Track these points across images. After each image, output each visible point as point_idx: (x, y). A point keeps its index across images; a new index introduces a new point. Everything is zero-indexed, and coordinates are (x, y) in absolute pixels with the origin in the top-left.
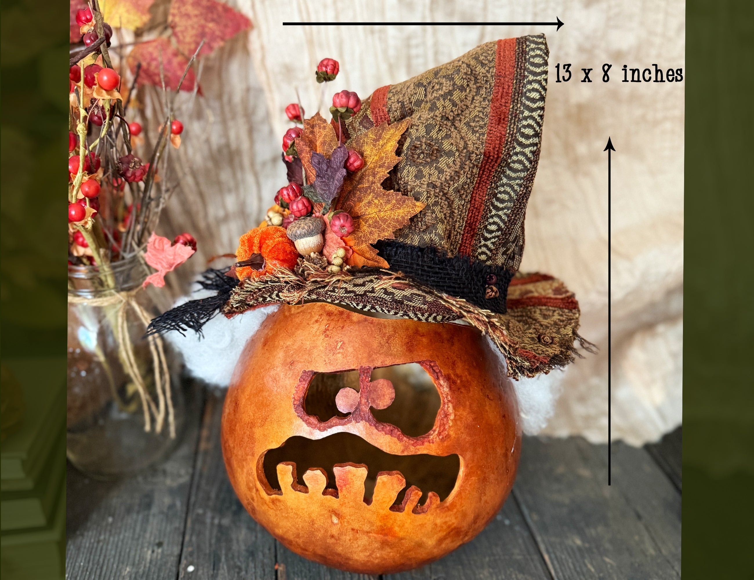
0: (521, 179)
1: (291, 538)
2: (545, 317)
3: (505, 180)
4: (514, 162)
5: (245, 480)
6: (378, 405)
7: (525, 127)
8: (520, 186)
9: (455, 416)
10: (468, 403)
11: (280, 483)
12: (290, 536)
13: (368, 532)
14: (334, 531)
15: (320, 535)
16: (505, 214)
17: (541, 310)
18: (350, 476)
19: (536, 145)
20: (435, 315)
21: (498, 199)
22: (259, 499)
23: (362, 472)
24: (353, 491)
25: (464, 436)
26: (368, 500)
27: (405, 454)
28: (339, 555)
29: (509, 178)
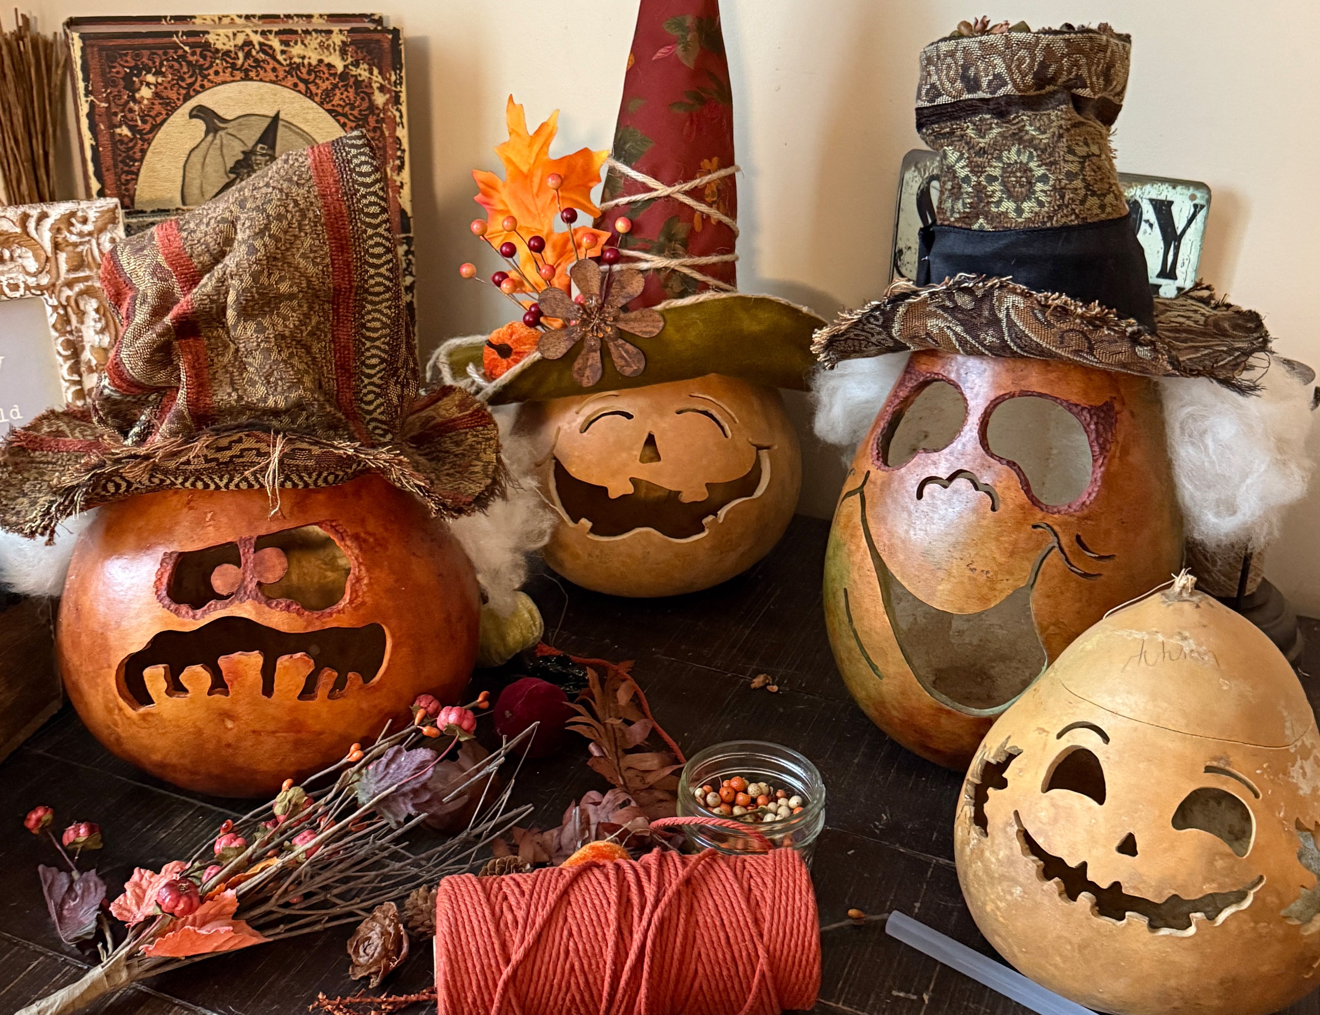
0: (387, 300)
1: (175, 760)
2: (458, 444)
3: (369, 307)
4: (373, 286)
5: (101, 700)
6: (267, 579)
7: (372, 247)
8: (389, 308)
9: (370, 579)
10: (386, 563)
11: (151, 692)
12: (174, 760)
13: (274, 732)
14: (229, 738)
15: (211, 746)
16: (384, 343)
17: (450, 438)
18: (240, 667)
19: (391, 260)
20: (325, 474)
21: (369, 329)
22: (125, 720)
23: (255, 659)
24: (248, 683)
25: (385, 601)
26: (268, 690)
27: (310, 630)
28: (241, 769)
29: (372, 303)
